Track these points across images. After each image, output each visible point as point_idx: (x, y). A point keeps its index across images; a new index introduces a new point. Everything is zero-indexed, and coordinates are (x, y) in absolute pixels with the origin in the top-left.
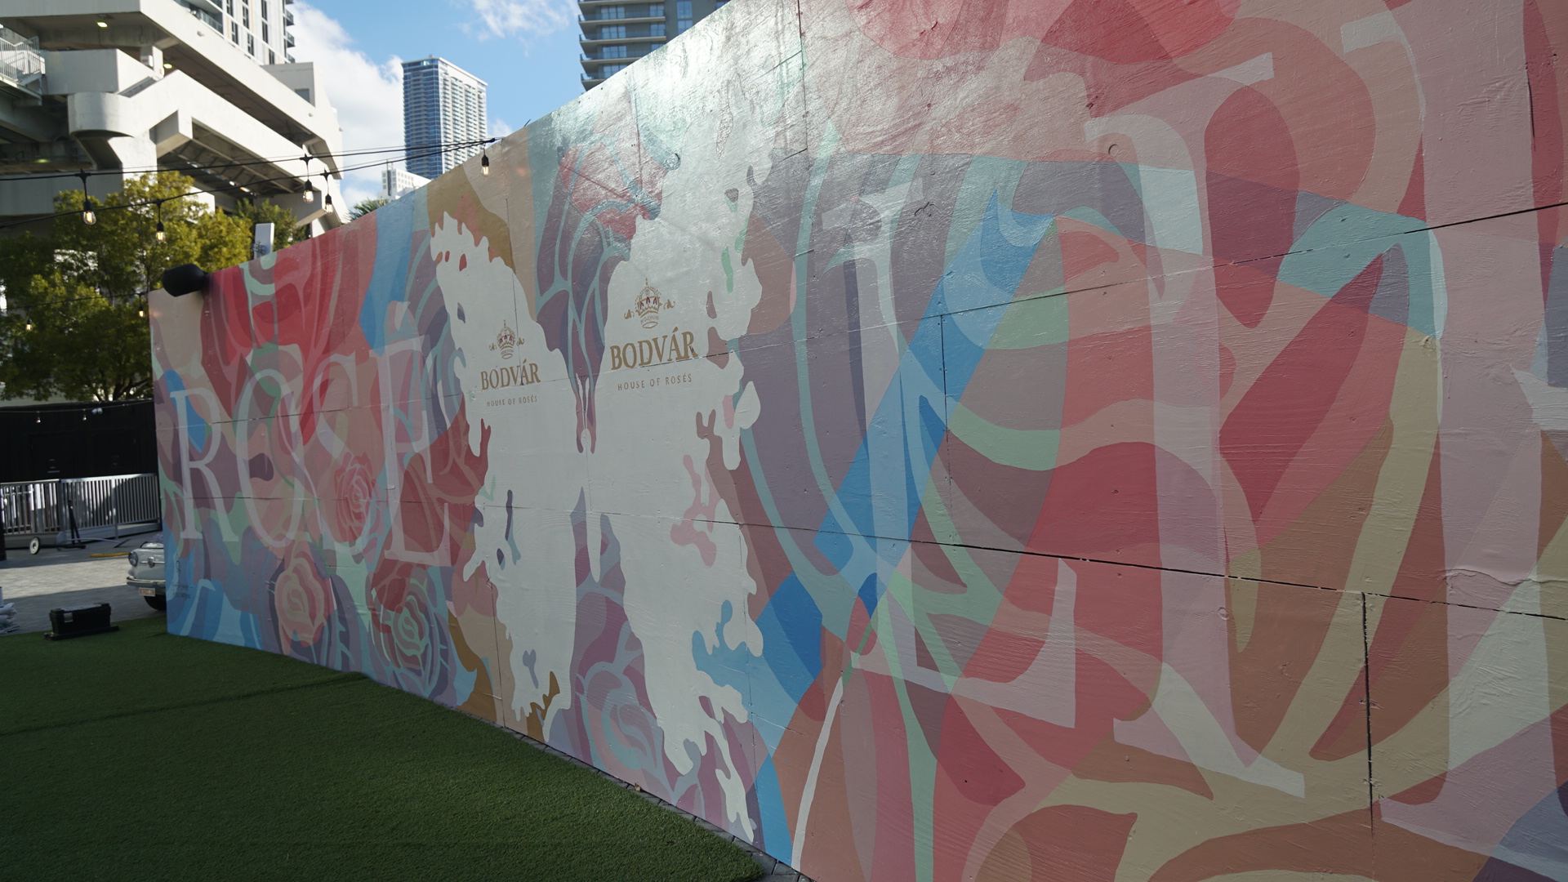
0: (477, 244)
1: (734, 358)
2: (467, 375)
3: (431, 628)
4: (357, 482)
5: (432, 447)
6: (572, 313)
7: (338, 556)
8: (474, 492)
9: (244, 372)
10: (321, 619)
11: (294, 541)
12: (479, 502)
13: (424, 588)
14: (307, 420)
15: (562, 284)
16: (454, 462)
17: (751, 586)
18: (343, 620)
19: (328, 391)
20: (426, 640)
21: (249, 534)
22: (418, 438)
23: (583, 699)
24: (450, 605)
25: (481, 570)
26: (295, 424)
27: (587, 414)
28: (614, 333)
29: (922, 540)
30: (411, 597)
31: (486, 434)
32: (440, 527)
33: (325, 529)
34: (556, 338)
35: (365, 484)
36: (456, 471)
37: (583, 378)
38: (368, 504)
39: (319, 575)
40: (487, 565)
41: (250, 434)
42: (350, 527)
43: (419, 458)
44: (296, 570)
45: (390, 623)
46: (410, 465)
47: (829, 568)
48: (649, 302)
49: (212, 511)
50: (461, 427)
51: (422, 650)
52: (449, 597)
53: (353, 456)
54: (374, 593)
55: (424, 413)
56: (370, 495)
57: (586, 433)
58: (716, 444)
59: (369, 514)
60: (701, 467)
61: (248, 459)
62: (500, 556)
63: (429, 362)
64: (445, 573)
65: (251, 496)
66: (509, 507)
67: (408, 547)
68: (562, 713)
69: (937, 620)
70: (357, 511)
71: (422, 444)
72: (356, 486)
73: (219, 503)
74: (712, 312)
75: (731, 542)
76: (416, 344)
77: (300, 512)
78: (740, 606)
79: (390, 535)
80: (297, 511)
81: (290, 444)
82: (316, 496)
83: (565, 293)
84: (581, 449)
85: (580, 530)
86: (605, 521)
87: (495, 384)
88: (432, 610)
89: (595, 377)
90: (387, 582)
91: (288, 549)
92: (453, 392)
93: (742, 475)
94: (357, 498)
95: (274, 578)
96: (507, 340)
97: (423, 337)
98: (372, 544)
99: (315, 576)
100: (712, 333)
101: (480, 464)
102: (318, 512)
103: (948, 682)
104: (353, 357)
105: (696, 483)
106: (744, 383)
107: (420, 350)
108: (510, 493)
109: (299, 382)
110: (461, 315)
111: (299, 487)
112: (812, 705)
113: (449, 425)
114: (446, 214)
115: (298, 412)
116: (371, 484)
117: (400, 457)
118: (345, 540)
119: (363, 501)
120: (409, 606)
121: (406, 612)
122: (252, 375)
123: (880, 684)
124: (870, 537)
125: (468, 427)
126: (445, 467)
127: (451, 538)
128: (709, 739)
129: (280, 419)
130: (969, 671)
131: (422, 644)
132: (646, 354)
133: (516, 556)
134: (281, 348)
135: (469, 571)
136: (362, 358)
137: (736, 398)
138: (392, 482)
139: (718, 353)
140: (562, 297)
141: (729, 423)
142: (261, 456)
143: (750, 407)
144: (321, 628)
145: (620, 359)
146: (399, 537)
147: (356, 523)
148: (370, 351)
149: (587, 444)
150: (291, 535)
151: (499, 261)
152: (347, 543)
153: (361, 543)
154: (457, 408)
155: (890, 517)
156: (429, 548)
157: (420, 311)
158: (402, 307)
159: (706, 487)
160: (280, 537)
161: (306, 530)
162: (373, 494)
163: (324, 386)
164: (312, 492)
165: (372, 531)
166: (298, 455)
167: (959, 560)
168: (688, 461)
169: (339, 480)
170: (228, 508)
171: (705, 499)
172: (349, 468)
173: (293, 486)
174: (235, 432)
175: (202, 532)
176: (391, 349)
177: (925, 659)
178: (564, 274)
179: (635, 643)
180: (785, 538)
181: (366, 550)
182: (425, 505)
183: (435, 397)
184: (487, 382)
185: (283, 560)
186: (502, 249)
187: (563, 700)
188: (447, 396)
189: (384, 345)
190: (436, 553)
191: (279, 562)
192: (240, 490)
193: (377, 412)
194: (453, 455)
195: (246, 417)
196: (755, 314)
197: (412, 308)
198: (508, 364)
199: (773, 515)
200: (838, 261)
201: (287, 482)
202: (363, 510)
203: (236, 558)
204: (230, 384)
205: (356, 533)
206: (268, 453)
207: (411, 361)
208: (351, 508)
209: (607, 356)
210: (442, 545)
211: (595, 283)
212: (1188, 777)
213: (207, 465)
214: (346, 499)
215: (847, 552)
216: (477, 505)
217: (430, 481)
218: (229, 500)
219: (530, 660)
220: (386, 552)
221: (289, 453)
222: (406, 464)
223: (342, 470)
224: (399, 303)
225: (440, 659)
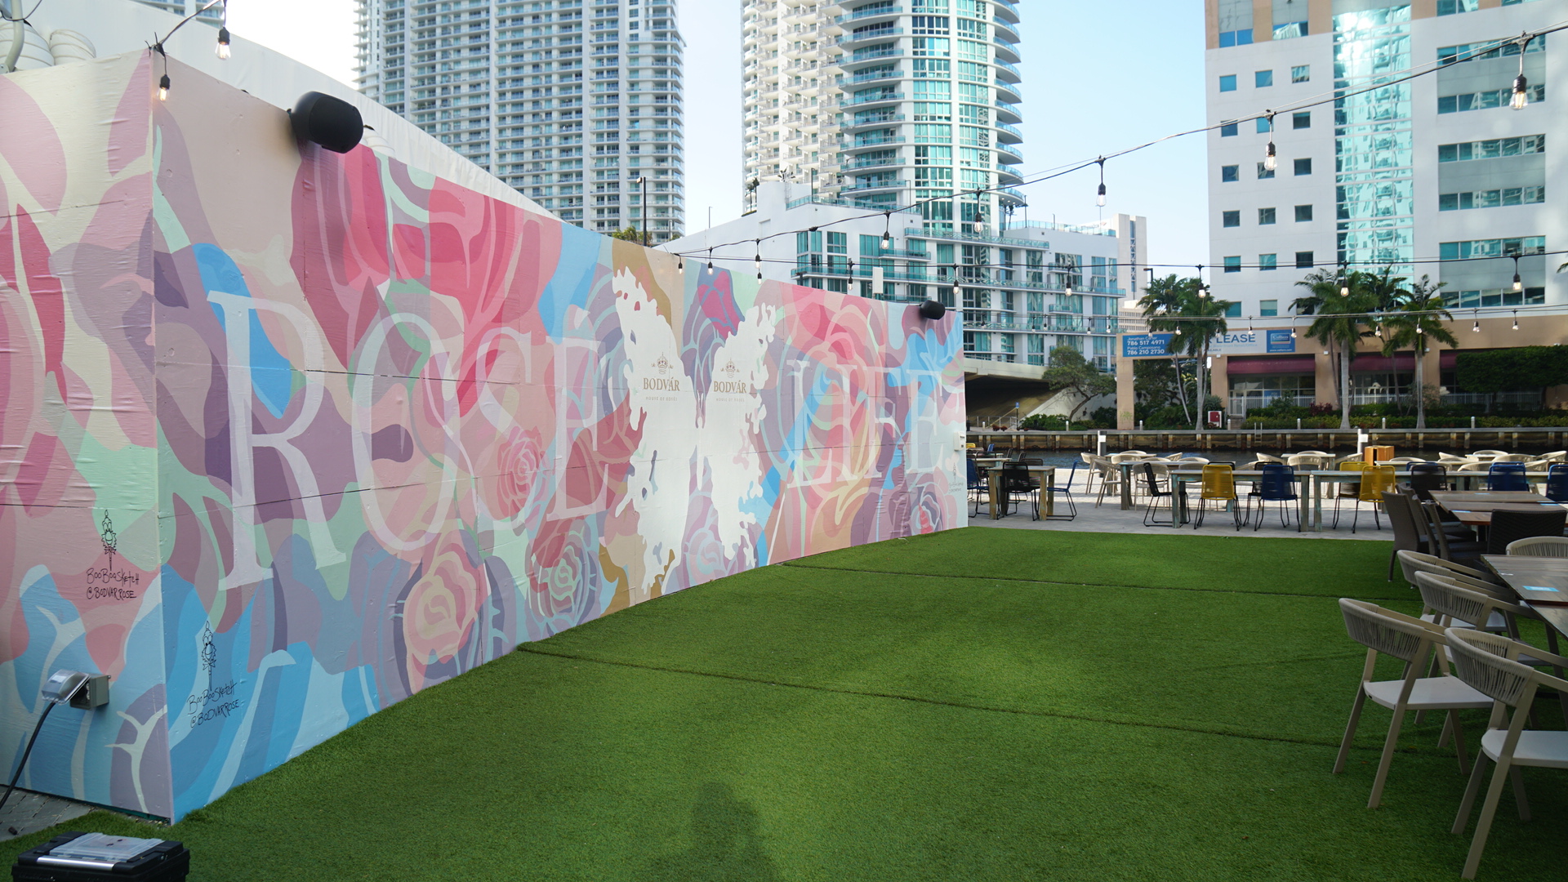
0: (649, 300)
1: (758, 395)
2: (634, 378)
3: (583, 565)
4: (525, 456)
5: (599, 424)
6: (697, 361)
7: (496, 535)
8: (629, 453)
9: (371, 306)
10: (471, 614)
11: (439, 535)
12: (633, 460)
13: (581, 535)
14: (467, 389)
15: (694, 345)
16: (617, 435)
17: (760, 473)
18: (498, 602)
19: (497, 362)
20: (579, 577)
21: (367, 543)
22: (588, 415)
23: (687, 554)
24: (602, 540)
25: (630, 506)
26: (449, 391)
27: (701, 409)
28: (717, 375)
29: (806, 449)
30: (570, 547)
31: (643, 416)
32: (600, 481)
33: (481, 509)
34: (689, 370)
35: (533, 457)
36: (618, 441)
37: (701, 392)
38: (535, 474)
39: (471, 564)
40: (634, 502)
41: (377, 396)
42: (513, 501)
43: (588, 431)
44: (441, 571)
45: (547, 580)
46: (579, 437)
47: (782, 461)
48: (730, 367)
49: (296, 524)
50: (624, 410)
51: (574, 589)
52: (601, 534)
53: (522, 430)
54: (534, 558)
55: (595, 398)
56: (537, 467)
57: (700, 420)
58: (752, 425)
59: (535, 484)
60: (746, 433)
61: (370, 433)
62: (644, 492)
63: (603, 362)
64: (600, 517)
65: (372, 487)
66: (653, 461)
67: (569, 506)
68: (677, 569)
69: (808, 468)
70: (521, 483)
71: (591, 421)
72: (523, 460)
73: (313, 506)
74: (752, 379)
75: (754, 459)
76: (593, 346)
77: (451, 495)
78: (756, 481)
79: (553, 500)
80: (446, 495)
81: (442, 414)
82: (473, 476)
83: (694, 350)
84: (697, 426)
85: (693, 466)
86: (706, 460)
87: (652, 387)
88: (586, 550)
89: (706, 393)
90: (547, 543)
91: (429, 550)
92: (621, 387)
93: (759, 435)
94: (523, 471)
95: (404, 595)
96: (663, 363)
97: (599, 342)
98: (535, 512)
99: (466, 568)
100: (752, 385)
101: (636, 436)
102: (474, 491)
103: (810, 483)
104: (529, 335)
105: (744, 439)
106: (761, 405)
107: (596, 351)
108: (655, 452)
109: (458, 344)
110: (633, 338)
111: (450, 466)
112: (776, 506)
113: (615, 409)
114: (627, 268)
115: (456, 376)
116: (539, 456)
117: (570, 431)
118: (506, 516)
119: (529, 473)
120: (567, 557)
121: (563, 562)
122: (386, 314)
123: (794, 490)
124: (793, 450)
125: (630, 411)
126: (609, 438)
127: (609, 490)
128: (742, 537)
129: (428, 382)
130: (814, 478)
131: (573, 584)
132: (729, 387)
133: (655, 488)
134: (433, 293)
135: (620, 509)
136: (538, 340)
137: (759, 409)
138: (560, 454)
139: (753, 393)
140: (693, 351)
141: (756, 418)
142: (395, 429)
143: (763, 413)
144: (472, 623)
145: (717, 388)
146: (562, 497)
147: (520, 495)
148: (548, 338)
149: (700, 424)
150: (435, 528)
151: (662, 318)
152: (509, 518)
153: (522, 516)
154: (623, 398)
155: (799, 445)
156: (587, 500)
157: (598, 322)
158: (582, 314)
159: (747, 441)
160: (416, 536)
161: (458, 516)
162: (541, 464)
163: (492, 356)
164: (467, 470)
165: (536, 499)
166: (452, 427)
167: (813, 452)
168: (741, 431)
169: (503, 455)
170: (329, 513)
171: (746, 445)
172: (517, 441)
173: (441, 465)
174: (351, 389)
175: (273, 566)
176: (568, 342)
177: (805, 479)
178: (695, 341)
179: (715, 512)
180: (770, 454)
181: (527, 520)
182: (589, 469)
183: (605, 388)
184: (647, 384)
185: (421, 564)
186: (664, 309)
187: (677, 562)
188: (615, 389)
189: (562, 336)
190: (594, 504)
191: (413, 570)
192: (355, 480)
193: (551, 391)
194: (616, 429)
195: (371, 370)
196: (767, 383)
197: (592, 317)
198: (662, 377)
199: (768, 448)
200: (790, 374)
201: (434, 461)
202: (528, 481)
203: (339, 589)
204: (346, 316)
205: (519, 505)
206: (404, 423)
207: (587, 356)
208: (516, 481)
209: (712, 385)
210: (600, 496)
211: (709, 351)
212: (845, 483)
213: (291, 441)
214: (511, 474)
215: (787, 455)
216: (631, 462)
217: (595, 449)
218: (332, 498)
219: (657, 550)
220: (548, 516)
221: (440, 426)
222: (575, 436)
223: (509, 443)
224: (579, 309)
225: (589, 586)
